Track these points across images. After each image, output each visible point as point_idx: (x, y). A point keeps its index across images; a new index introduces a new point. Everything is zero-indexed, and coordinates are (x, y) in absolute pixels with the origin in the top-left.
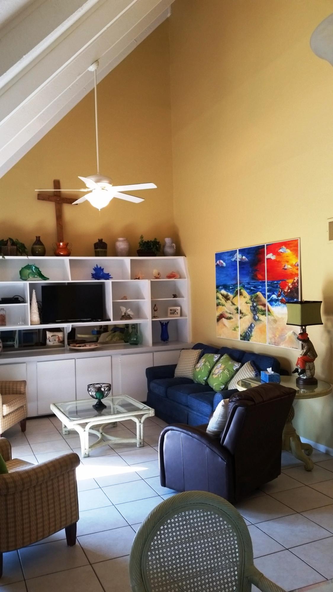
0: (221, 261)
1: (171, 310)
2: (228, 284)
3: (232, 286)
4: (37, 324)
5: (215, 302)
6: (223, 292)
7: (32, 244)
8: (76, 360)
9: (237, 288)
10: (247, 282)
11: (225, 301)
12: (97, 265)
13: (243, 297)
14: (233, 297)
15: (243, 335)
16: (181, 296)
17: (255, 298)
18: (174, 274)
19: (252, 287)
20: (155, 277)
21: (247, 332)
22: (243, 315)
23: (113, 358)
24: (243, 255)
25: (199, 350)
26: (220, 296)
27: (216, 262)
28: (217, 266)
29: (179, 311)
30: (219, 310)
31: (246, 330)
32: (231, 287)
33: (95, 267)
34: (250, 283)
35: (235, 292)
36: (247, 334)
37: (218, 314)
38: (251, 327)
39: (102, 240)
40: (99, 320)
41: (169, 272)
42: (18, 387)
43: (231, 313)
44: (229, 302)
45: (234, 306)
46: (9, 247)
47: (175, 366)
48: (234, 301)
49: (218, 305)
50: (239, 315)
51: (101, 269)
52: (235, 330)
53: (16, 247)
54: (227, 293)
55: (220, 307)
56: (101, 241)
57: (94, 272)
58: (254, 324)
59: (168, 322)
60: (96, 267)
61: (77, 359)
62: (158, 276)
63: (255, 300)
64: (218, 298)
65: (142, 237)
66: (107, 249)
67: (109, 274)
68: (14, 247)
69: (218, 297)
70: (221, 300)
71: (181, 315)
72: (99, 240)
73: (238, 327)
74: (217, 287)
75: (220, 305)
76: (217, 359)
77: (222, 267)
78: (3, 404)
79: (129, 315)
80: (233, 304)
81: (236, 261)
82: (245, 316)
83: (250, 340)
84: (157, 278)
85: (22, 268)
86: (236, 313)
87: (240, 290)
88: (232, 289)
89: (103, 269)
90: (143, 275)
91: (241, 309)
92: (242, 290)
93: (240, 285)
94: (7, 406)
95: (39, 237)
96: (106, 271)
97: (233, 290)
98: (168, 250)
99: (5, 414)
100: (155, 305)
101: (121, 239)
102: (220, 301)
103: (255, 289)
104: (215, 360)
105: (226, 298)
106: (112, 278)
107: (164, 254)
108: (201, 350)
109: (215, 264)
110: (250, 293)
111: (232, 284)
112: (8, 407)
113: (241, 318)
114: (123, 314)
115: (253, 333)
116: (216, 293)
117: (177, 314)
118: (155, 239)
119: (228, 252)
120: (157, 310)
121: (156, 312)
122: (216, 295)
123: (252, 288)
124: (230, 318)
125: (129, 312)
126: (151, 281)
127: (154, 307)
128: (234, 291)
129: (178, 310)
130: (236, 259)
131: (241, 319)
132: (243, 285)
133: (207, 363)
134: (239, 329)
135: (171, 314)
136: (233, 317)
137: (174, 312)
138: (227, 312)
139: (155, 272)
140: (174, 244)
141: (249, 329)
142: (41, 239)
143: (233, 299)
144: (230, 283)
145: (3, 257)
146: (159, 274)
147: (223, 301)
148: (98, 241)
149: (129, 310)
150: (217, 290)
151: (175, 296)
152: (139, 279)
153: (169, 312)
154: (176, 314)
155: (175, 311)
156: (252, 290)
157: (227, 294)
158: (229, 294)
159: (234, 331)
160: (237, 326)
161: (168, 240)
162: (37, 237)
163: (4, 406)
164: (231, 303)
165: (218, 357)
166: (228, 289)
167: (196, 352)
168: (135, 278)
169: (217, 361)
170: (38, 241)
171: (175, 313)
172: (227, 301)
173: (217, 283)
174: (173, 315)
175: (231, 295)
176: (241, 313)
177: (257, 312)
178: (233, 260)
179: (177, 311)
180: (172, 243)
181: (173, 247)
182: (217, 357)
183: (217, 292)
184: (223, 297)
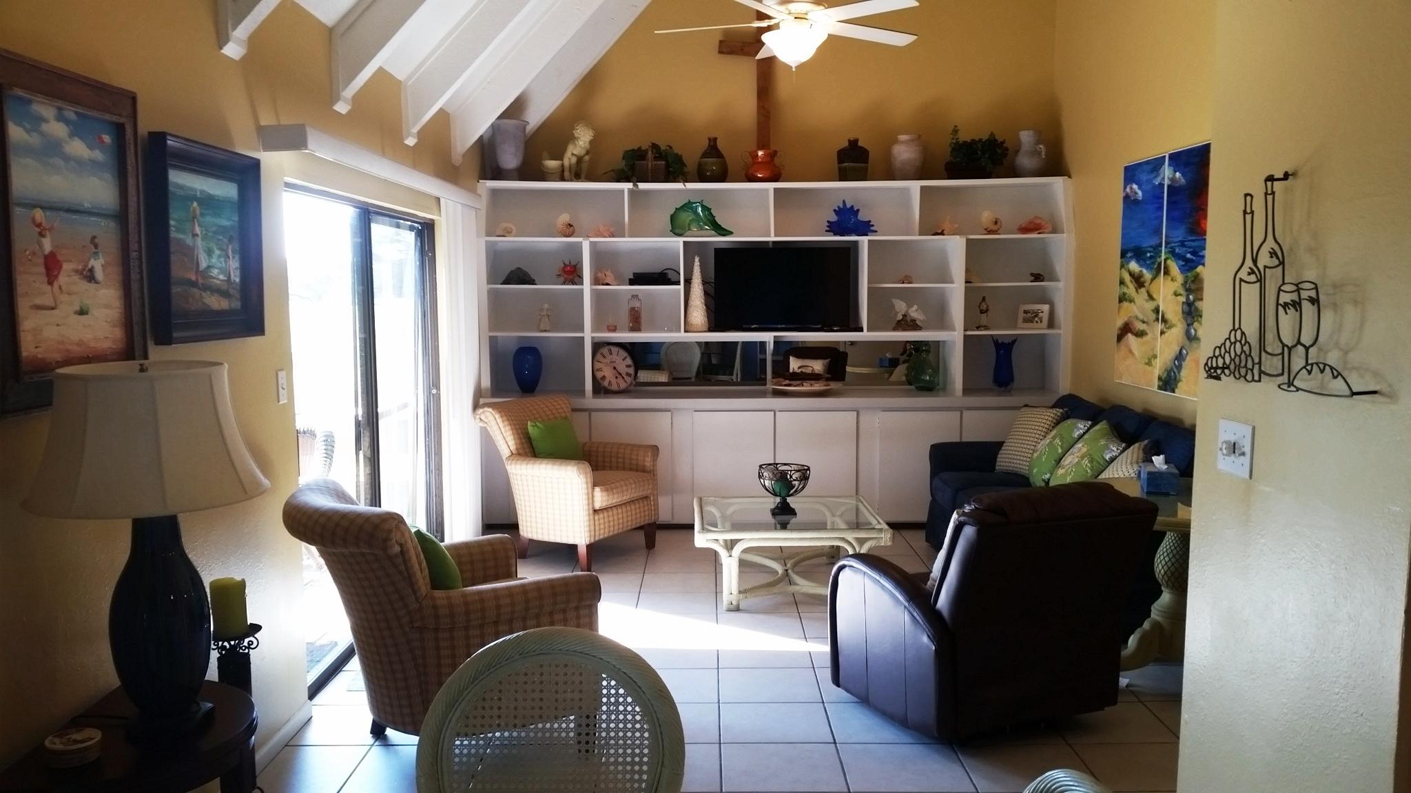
0: (1135, 186)
1: (1026, 312)
2: (1144, 246)
3: (1150, 252)
4: (700, 330)
5: (1116, 291)
6: (1134, 266)
7: (700, 155)
8: (777, 413)
9: (1160, 257)
10: (1180, 239)
11: (1134, 290)
12: (844, 202)
13: (1170, 279)
14: (1152, 280)
15: (1163, 378)
16: (1054, 278)
17: (1193, 281)
18: (1038, 221)
19: (1189, 253)
20: (986, 229)
21: (1172, 369)
22: (1167, 326)
23: (862, 418)
24: (1176, 169)
25: (1058, 410)
26: (1127, 278)
27: (1125, 188)
28: (1126, 198)
29: (1045, 316)
30: (1122, 311)
31: (1169, 364)
32: (1148, 255)
33: (838, 207)
34: (1186, 243)
35: (1156, 266)
36: (1173, 374)
37: (1120, 323)
38: (1180, 357)
39: (856, 141)
40: (835, 329)
41: (1023, 221)
42: (641, 458)
43: (1145, 320)
44: (1143, 290)
45: (1151, 302)
46: (650, 162)
47: (999, 445)
48: (1153, 289)
49: (1123, 298)
50: (1160, 326)
51: (853, 212)
52: (1149, 363)
53: (663, 162)
54: (1140, 269)
55: (1125, 304)
56: (853, 143)
57: (834, 218)
58: (1186, 351)
59: (1014, 342)
60: (841, 206)
61: (780, 411)
62: (995, 228)
63: (1193, 287)
64: (1122, 282)
65: (955, 131)
66: (867, 163)
67: (870, 221)
68: (659, 162)
69: (1124, 279)
70: (1128, 287)
71: (1052, 324)
72: (849, 141)
73: (1155, 357)
74: (1123, 255)
75: (1126, 300)
76: (1081, 431)
77: (1136, 202)
78: (594, 486)
79: (915, 321)
80: (1151, 298)
81: (1161, 185)
82: (1170, 328)
83: (1176, 390)
84: (990, 232)
85: (676, 209)
86: (1154, 321)
87: (1165, 260)
88: (1151, 257)
89: (858, 210)
90: (957, 226)
91: (1165, 311)
92: (1169, 262)
93: (1166, 247)
94: (601, 491)
95: (715, 139)
96: (862, 216)
97: (1153, 260)
98: (1024, 161)
99: (597, 506)
100: (984, 299)
101: (903, 137)
102: (1125, 290)
103: (1194, 258)
104: (1076, 434)
105: (1138, 281)
106: (877, 231)
107: (1014, 172)
108: (1061, 410)
109: (1122, 195)
110: (1184, 268)
111: (1151, 247)
112: (604, 494)
113: (1162, 333)
114: (900, 317)
115: (1184, 373)
116: (1121, 269)
117: (1041, 322)
118: (992, 134)
119: (1147, 163)
120: (987, 311)
121: (986, 314)
122: (1121, 274)
123: (1189, 256)
124: (1141, 334)
125: (914, 313)
126: (968, 240)
127: (981, 303)
128: (1154, 263)
129: (1042, 312)
130: (1163, 178)
131: (1163, 336)
132: (1171, 248)
133: (1058, 441)
134: (1157, 363)
135: (1025, 321)
136: (1148, 332)
137: (1032, 317)
138: (1137, 318)
139: (986, 216)
140: (1041, 146)
141: (1176, 362)
142: (720, 145)
143: (1151, 284)
144: (1148, 242)
145: (635, 185)
146: (996, 223)
147: (1131, 289)
148: (846, 144)
149: (915, 307)
150: (1122, 262)
151: (1037, 277)
152: (942, 234)
153: (1021, 315)
154: (1037, 322)
155: (1036, 316)
156: (1187, 261)
157: (1141, 271)
158: (1145, 271)
159: (1147, 366)
160: (1155, 353)
161: (1026, 137)
162: (709, 139)
163: (597, 489)
164: (1146, 294)
165: (1085, 426)
166: (1142, 259)
167: (1049, 414)
168: (934, 232)
169: (1081, 436)
170: (713, 149)
171: (1036, 319)
172: (1139, 291)
173: (1123, 244)
174: (1030, 325)
175: (1148, 275)
176: (1164, 321)
177: (1194, 318)
178: (1157, 183)
179: (1040, 314)
180: (1038, 142)
181: (1040, 153)
182: (1082, 427)
183: (1122, 266)
184: (1133, 280)
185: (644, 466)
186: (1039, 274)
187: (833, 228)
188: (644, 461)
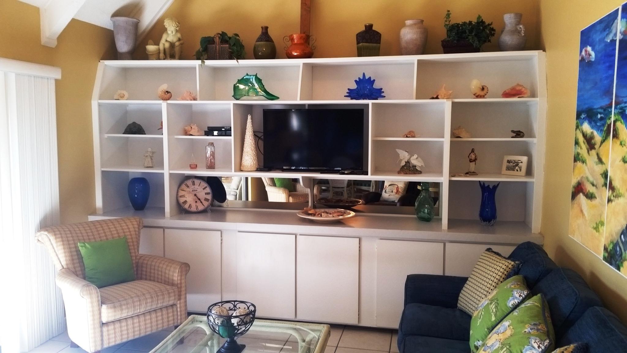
0: (589, 48)
1: (509, 162)
2: (595, 107)
3: (601, 113)
4: (249, 170)
5: (572, 150)
6: (586, 127)
7: (256, 40)
8: (298, 236)
9: (610, 118)
11: (586, 151)
12: (364, 74)
13: (619, 143)
14: (602, 142)
15: (609, 250)
16: (532, 135)
18: (518, 88)
20: (474, 95)
21: (617, 243)
22: (614, 194)
23: (364, 243)
25: (510, 262)
26: (581, 139)
27: (581, 51)
28: (582, 60)
29: (524, 166)
30: (576, 171)
31: (616, 238)
32: (599, 116)
35: (605, 128)
36: (618, 249)
37: (574, 182)
39: (371, 26)
40: (346, 172)
41: (507, 87)
43: (595, 183)
44: (593, 152)
45: (600, 165)
46: (218, 46)
48: (602, 151)
49: (577, 158)
50: (607, 193)
51: (371, 82)
52: (596, 229)
53: (227, 46)
54: (592, 130)
55: (579, 164)
56: (369, 28)
57: (354, 86)
59: (498, 185)
60: (361, 78)
62: (482, 93)
64: (577, 143)
65: (448, 15)
66: (380, 43)
68: (224, 46)
69: (578, 139)
70: (581, 148)
71: (529, 172)
72: (366, 26)
73: (602, 224)
74: (578, 117)
75: (579, 160)
76: (516, 301)
77: (590, 63)
78: (103, 303)
79: (416, 166)
80: (600, 161)
81: (613, 41)
82: (618, 196)
83: (621, 268)
84: (478, 97)
85: (238, 80)
86: (603, 186)
87: (615, 122)
88: (602, 119)
89: (374, 80)
90: (451, 92)
91: (613, 178)
92: (618, 124)
93: (615, 108)
94: (108, 308)
95: (267, 28)
96: (376, 86)
97: (602, 122)
98: (507, 38)
99: (104, 320)
100: (473, 151)
101: (408, 22)
102: (579, 150)
104: (511, 303)
105: (589, 141)
106: (385, 97)
107: (499, 48)
109: (578, 58)
111: (601, 108)
113: (609, 200)
114: (403, 163)
116: (576, 129)
117: (520, 170)
118: (479, 17)
119: (601, 21)
120: (475, 160)
121: (474, 163)
122: (576, 134)
124: (590, 197)
125: (415, 161)
126: (453, 103)
127: (470, 154)
128: (603, 125)
129: (522, 162)
130: (615, 35)
131: (610, 203)
132: (621, 108)
133: (493, 306)
134: (603, 230)
135: (508, 168)
136: (596, 195)
137: (513, 166)
138: (587, 178)
139: (475, 84)
140: (521, 26)
141: (622, 236)
142: (271, 32)
143: (600, 146)
144: (599, 103)
145: (203, 62)
146: (483, 89)
147: (583, 149)
148: (364, 29)
149: (415, 156)
150: (577, 123)
151: (518, 134)
152: (437, 98)
153: (505, 164)
154: (517, 170)
155: (517, 165)
157: (592, 133)
158: (595, 133)
159: (595, 231)
160: (602, 220)
161: (509, 19)
162: (262, 28)
163: (104, 307)
164: (596, 157)
165: (520, 296)
166: (594, 121)
168: (431, 97)
169: (516, 307)
170: (265, 35)
171: (517, 168)
172: (590, 152)
173: (578, 106)
174: (511, 172)
175: (598, 137)
176: (612, 188)
178: (609, 41)
179: (520, 164)
180: (519, 23)
181: (519, 32)
182: (517, 296)
183: (577, 127)
184: (585, 141)
185: (173, 280)
186: (519, 131)
187: (352, 94)
188: (173, 276)
